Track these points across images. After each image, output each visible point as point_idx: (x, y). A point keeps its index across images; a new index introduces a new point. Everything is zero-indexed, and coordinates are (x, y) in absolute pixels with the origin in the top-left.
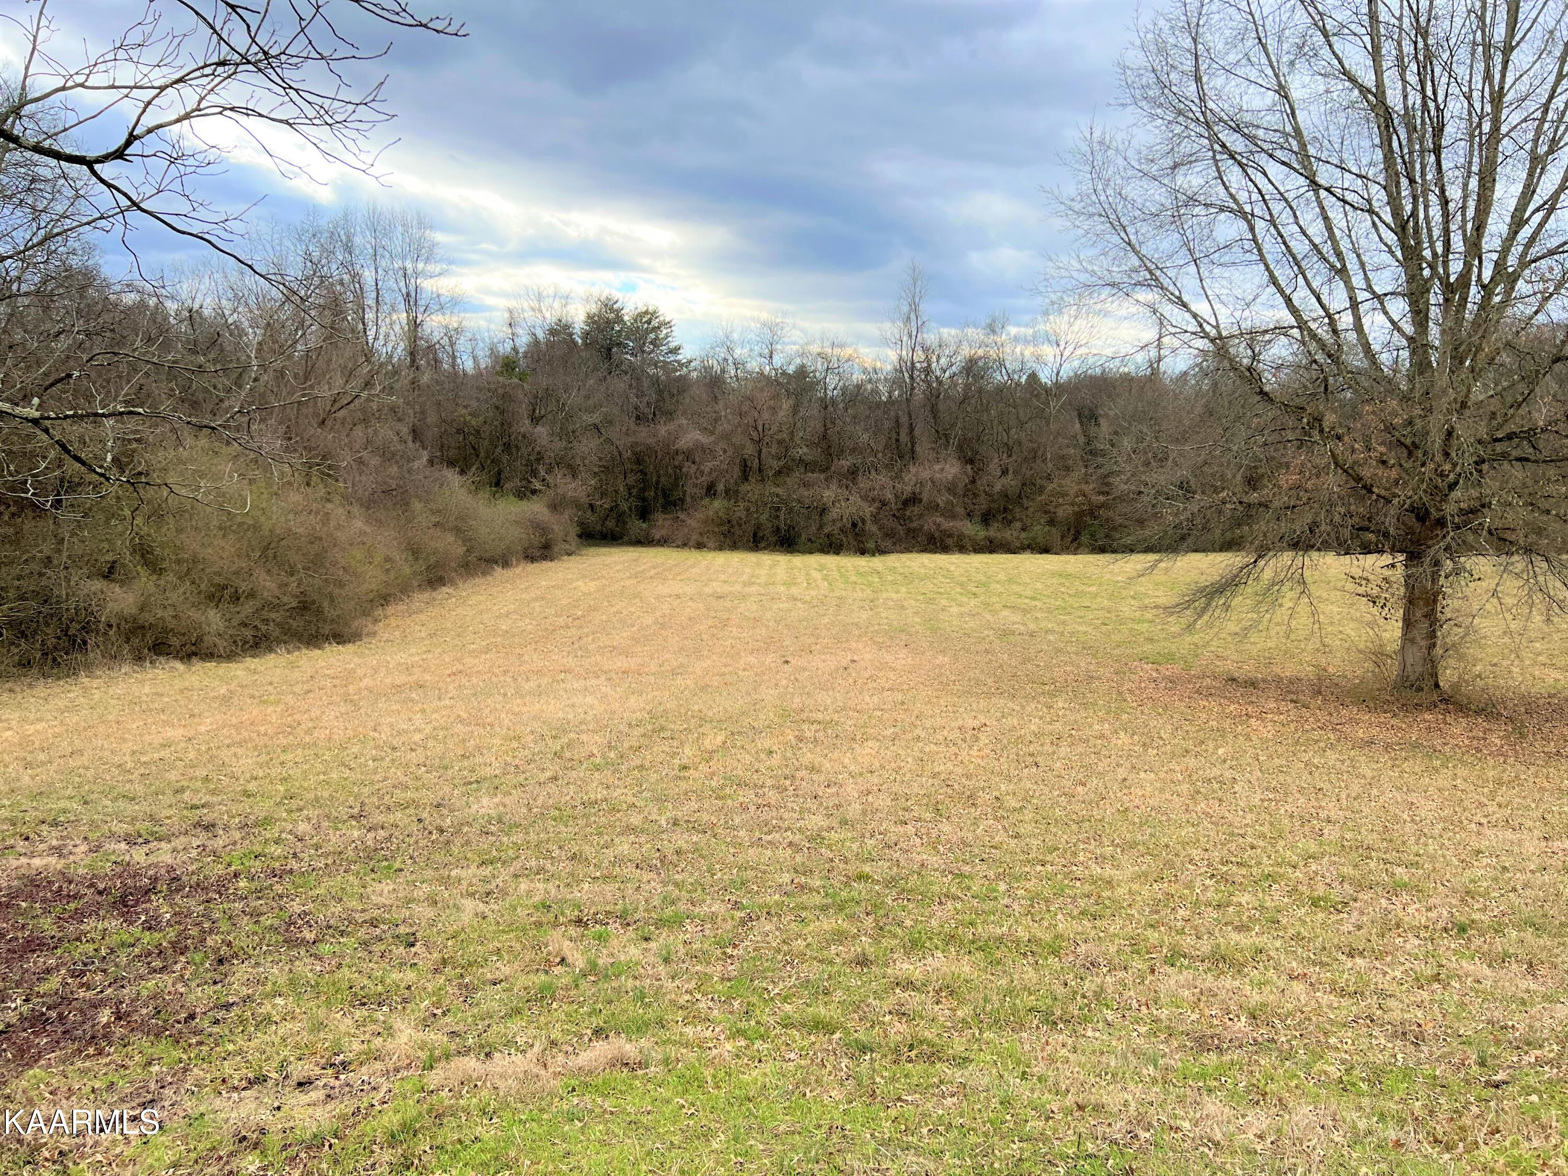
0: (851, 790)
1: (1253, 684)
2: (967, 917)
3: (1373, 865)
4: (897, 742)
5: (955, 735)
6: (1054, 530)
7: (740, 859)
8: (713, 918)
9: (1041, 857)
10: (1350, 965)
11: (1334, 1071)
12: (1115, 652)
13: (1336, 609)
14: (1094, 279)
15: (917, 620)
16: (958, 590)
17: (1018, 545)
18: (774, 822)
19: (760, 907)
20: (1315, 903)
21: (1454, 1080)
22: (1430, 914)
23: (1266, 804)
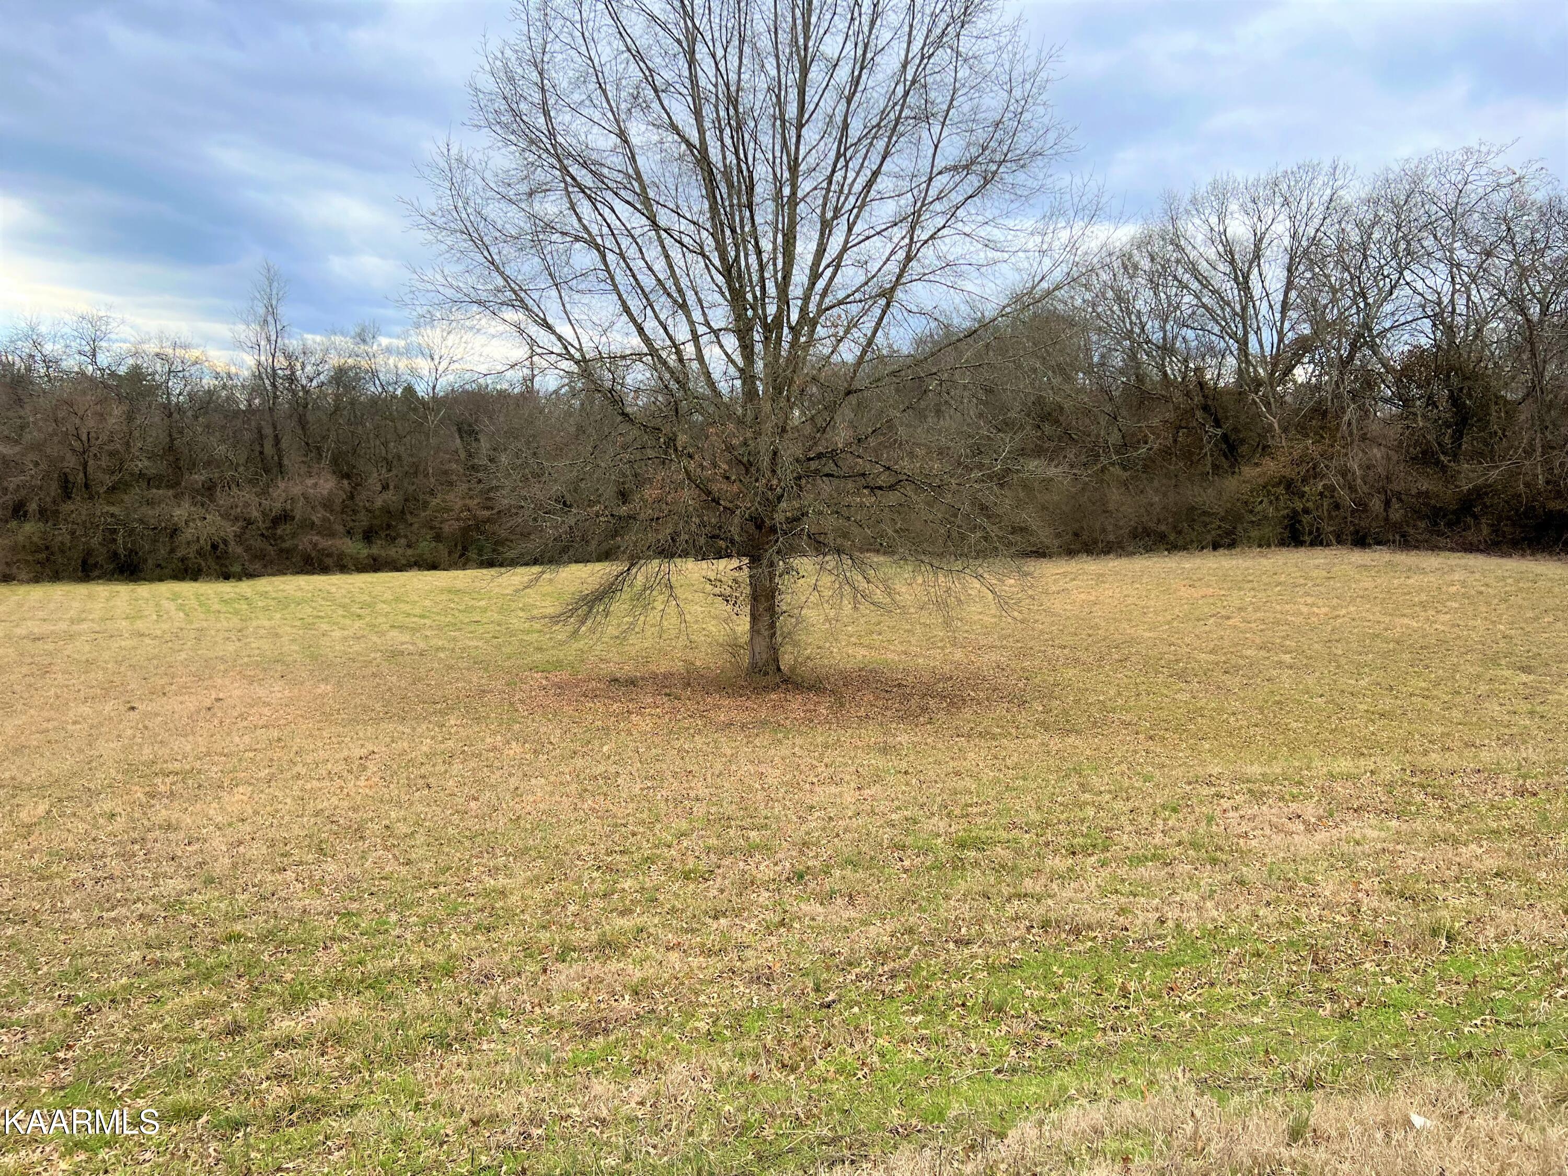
0: (218, 843)
1: (632, 682)
2: (355, 957)
3: (732, 832)
4: (273, 783)
5: (341, 767)
6: (441, 546)
7: (74, 945)
8: (38, 1021)
9: (433, 880)
10: (715, 926)
11: (703, 1026)
12: (507, 664)
13: (700, 609)
14: (460, 295)
15: (295, 647)
16: (340, 612)
17: (404, 562)
18: (119, 895)
19: (102, 996)
20: (687, 876)
21: (797, 1009)
22: (777, 868)
23: (645, 793)
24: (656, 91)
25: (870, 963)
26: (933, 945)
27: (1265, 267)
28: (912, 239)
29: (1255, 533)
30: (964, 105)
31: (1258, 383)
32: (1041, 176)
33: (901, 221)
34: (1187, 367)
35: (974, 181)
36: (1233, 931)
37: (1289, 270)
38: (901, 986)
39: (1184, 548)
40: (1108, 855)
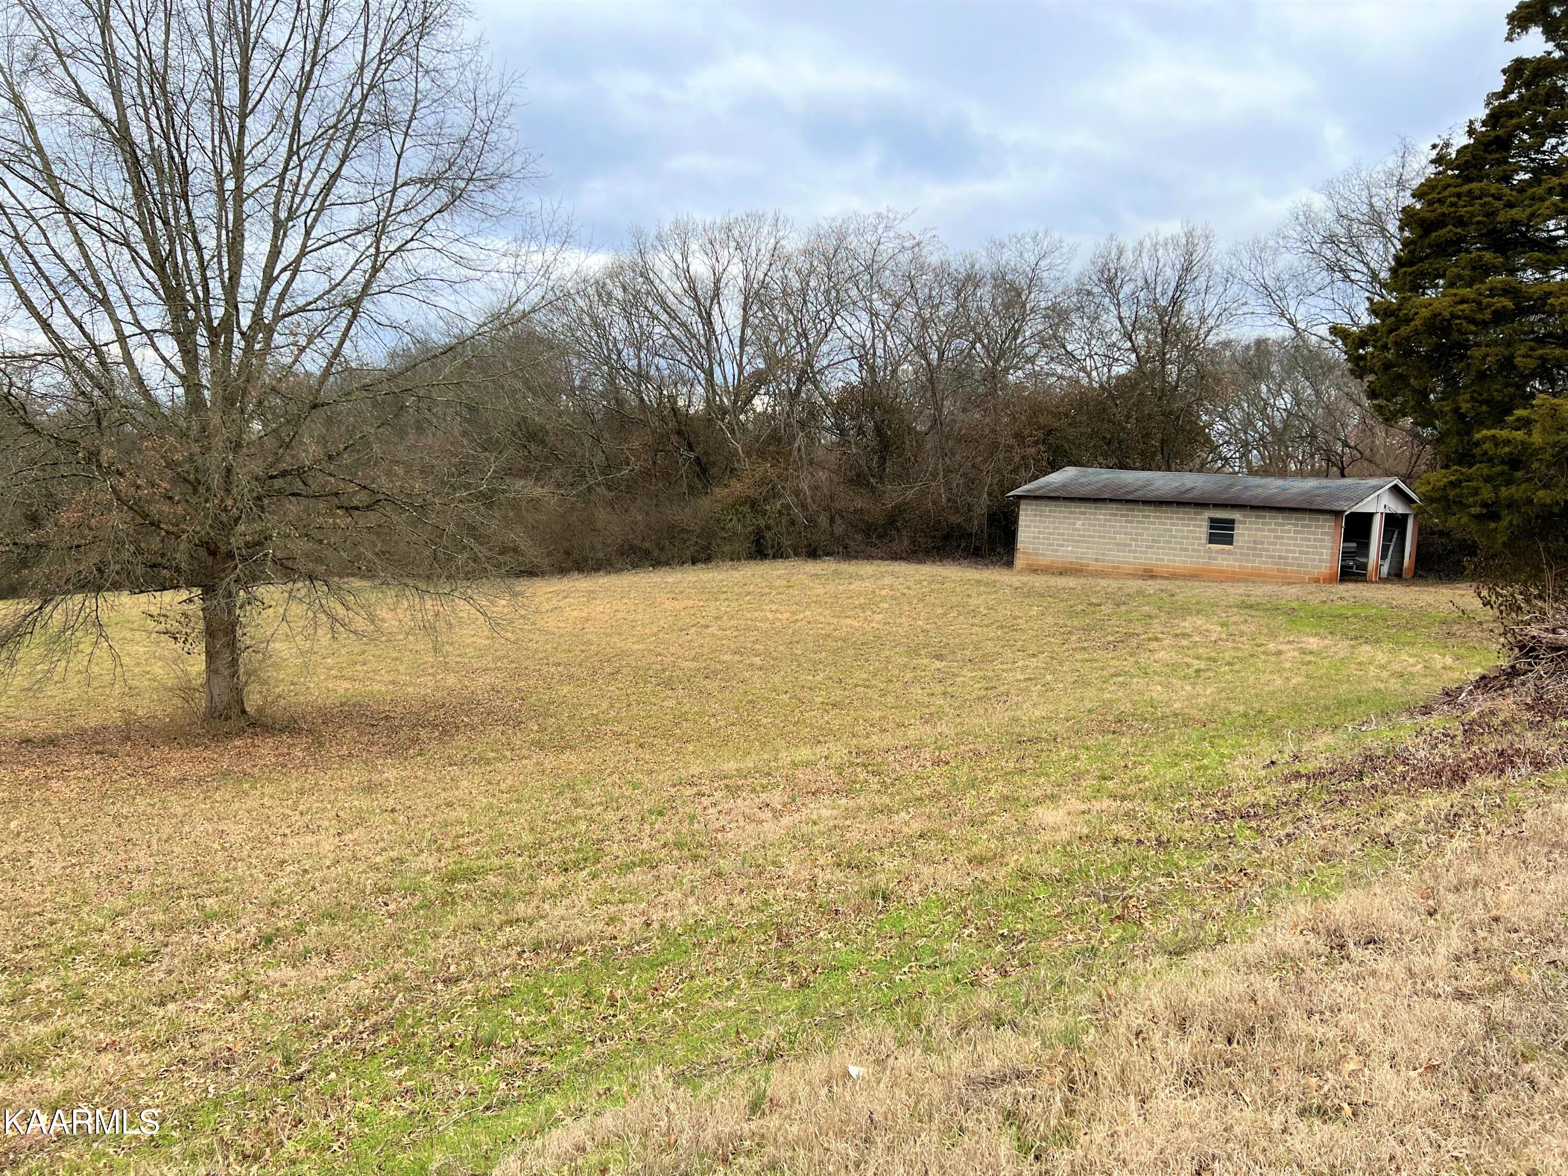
1: (52, 741)
3: (183, 904)
10: (161, 1013)
13: (141, 650)
20: (124, 962)
21: (261, 1090)
22: (239, 936)
23: (68, 871)
24: (59, 53)
25: (349, 1021)
26: (420, 989)
27: (724, 304)
28: (377, 248)
29: (727, 548)
30: (427, 119)
31: (724, 411)
32: (510, 198)
33: (365, 230)
34: (661, 394)
35: (442, 196)
36: (711, 922)
37: (744, 309)
38: (384, 1039)
39: (667, 564)
40: (599, 866)
